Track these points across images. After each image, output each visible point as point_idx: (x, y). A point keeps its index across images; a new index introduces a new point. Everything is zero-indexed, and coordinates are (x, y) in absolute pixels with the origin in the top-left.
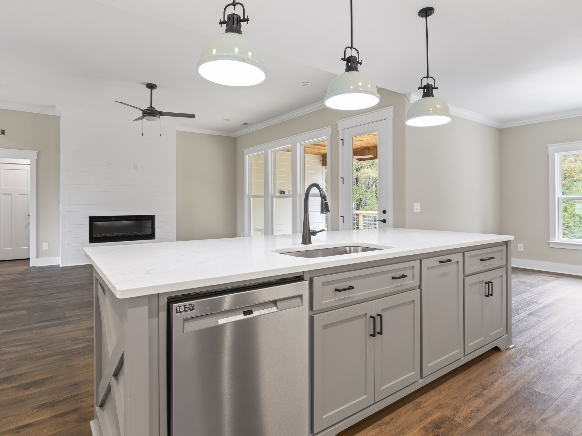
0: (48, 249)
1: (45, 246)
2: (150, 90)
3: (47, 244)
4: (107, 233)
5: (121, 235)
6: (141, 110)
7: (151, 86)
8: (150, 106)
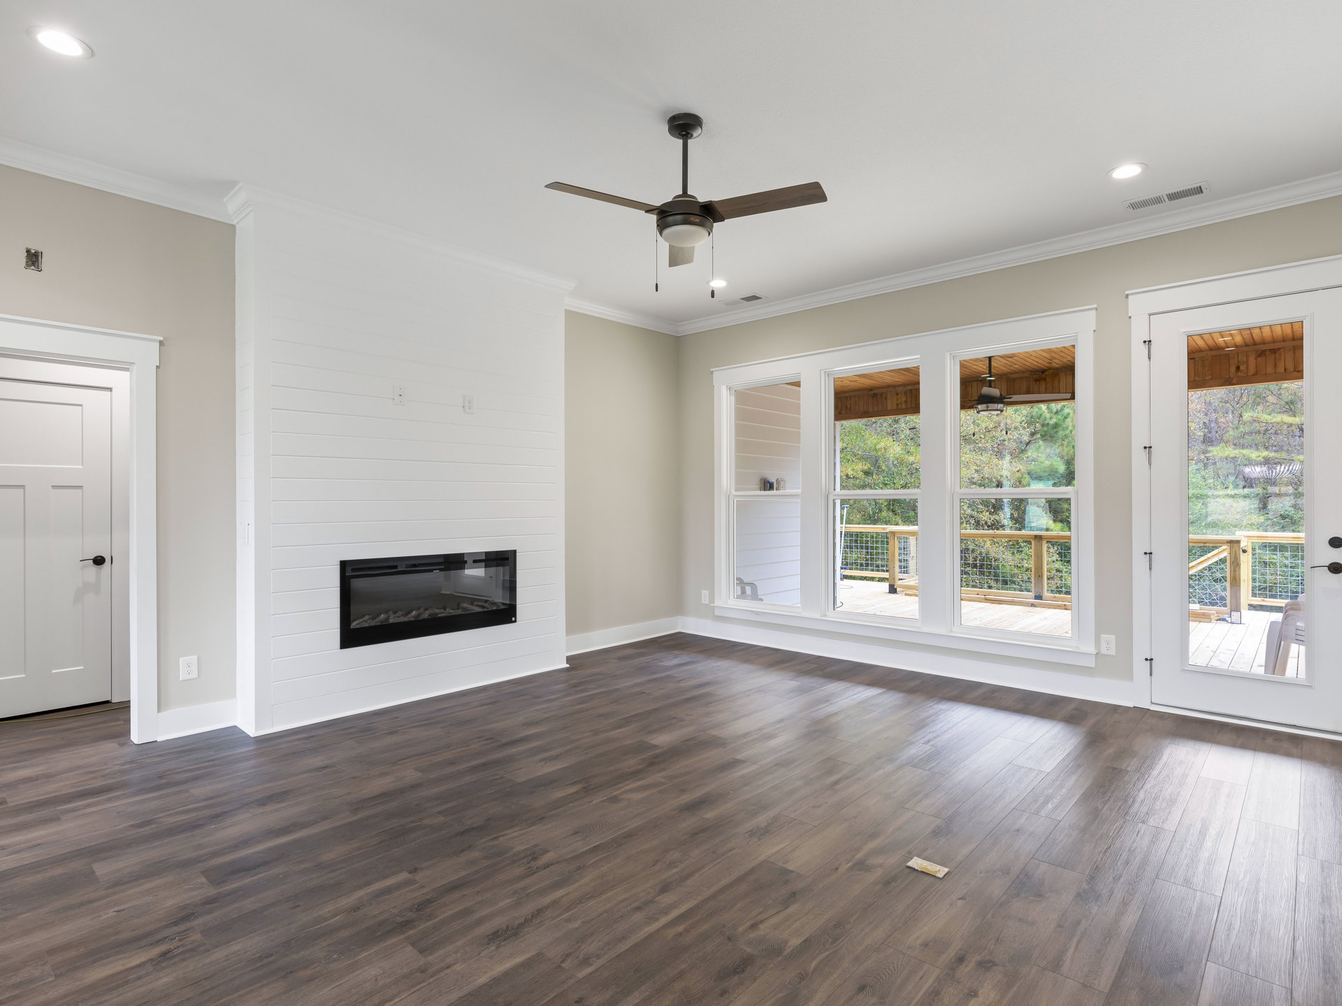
0: (197, 676)
1: (186, 667)
2: (680, 141)
3: (193, 659)
4: (391, 613)
5: (430, 615)
6: (650, 209)
7: (684, 125)
8: (680, 192)
